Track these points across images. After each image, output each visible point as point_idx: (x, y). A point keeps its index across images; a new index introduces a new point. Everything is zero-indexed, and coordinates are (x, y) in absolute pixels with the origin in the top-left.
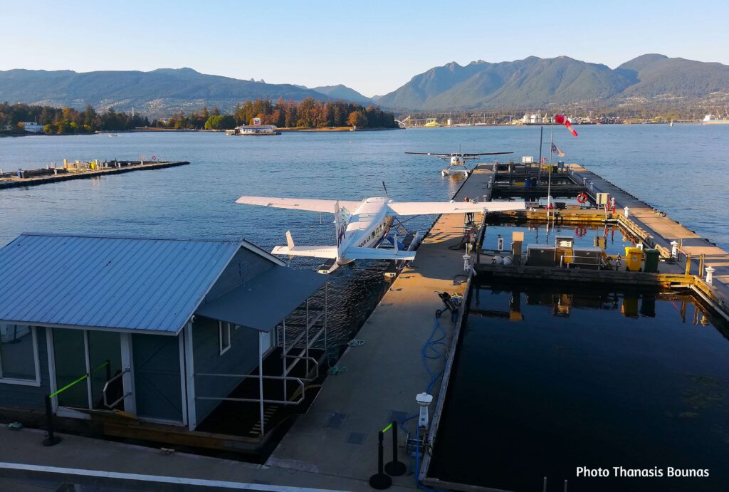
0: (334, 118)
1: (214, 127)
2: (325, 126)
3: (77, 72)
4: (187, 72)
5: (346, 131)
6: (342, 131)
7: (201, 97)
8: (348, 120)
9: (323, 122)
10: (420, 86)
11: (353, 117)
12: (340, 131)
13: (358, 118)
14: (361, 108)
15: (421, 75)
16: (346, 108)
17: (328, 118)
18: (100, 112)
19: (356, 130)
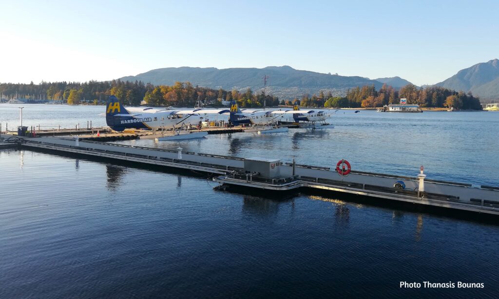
0: (431, 100)
1: (332, 106)
2: (424, 107)
3: (218, 68)
4: (287, 68)
5: (444, 111)
6: (441, 111)
7: (295, 85)
8: (445, 102)
9: (422, 103)
10: (465, 78)
11: (449, 100)
12: (438, 111)
13: (455, 100)
14: (455, 93)
15: (467, 70)
16: (442, 93)
17: (426, 101)
18: (255, 94)
19: (453, 111)
